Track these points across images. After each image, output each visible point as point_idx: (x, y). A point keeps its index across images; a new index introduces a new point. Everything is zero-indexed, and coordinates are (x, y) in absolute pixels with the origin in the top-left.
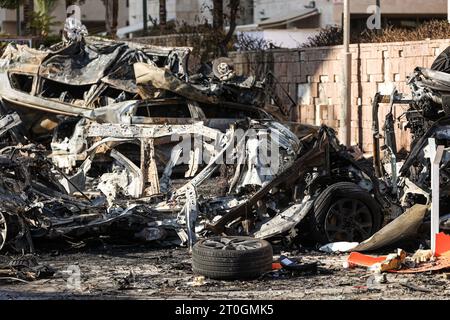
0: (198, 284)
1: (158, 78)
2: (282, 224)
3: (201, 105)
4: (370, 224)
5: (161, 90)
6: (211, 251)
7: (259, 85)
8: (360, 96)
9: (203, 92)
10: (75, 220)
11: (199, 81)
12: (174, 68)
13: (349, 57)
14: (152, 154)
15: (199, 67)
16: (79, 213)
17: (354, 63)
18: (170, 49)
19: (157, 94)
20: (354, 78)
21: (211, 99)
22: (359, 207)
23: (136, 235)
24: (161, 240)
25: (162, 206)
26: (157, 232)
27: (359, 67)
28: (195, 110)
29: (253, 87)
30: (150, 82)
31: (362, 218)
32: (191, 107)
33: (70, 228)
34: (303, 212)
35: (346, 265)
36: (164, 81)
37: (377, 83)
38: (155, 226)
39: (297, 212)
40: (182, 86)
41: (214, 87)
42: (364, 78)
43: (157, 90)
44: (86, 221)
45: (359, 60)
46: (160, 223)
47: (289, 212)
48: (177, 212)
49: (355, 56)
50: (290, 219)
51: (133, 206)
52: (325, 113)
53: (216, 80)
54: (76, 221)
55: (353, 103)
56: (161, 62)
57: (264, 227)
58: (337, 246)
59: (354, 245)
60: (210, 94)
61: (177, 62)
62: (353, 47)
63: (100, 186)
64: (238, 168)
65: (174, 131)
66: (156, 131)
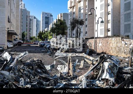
8: (96, 45)
13: (95, 40)
14: (71, 61)
63: (58, 68)
64: (100, 71)
65: (77, 55)
66: (72, 55)
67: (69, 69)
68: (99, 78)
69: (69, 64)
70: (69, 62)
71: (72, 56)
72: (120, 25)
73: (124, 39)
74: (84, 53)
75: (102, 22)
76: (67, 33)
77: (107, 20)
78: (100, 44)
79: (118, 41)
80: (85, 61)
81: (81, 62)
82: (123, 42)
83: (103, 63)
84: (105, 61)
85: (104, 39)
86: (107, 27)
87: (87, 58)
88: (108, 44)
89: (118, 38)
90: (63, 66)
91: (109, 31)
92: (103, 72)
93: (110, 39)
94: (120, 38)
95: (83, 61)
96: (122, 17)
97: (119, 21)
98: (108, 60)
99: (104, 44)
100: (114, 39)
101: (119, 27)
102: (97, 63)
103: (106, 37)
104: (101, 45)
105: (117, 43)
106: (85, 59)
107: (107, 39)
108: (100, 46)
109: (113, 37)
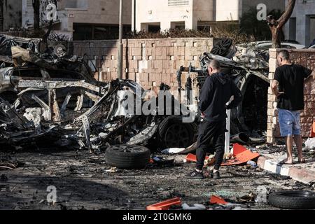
0: (113, 171)
1: (25, 55)
2: (142, 138)
3: (47, 70)
4: (188, 138)
5: (26, 61)
6: (118, 153)
7: (79, 60)
8: (127, 67)
9: (50, 63)
10: (22, 134)
11: (47, 57)
12: (33, 49)
13: (122, 46)
14: (55, 97)
15: (46, 49)
16: (24, 130)
17: (124, 49)
18: (29, 39)
19: (23, 64)
20: (124, 58)
21: (53, 67)
22: (182, 129)
23: (55, 143)
24: (68, 145)
25: (68, 127)
26: (66, 141)
27: (127, 52)
28: (44, 73)
29: (76, 61)
30: (20, 57)
31: (184, 135)
32: (42, 72)
33: (20, 139)
34: (153, 131)
35: (185, 161)
36: (28, 57)
37: (138, 60)
38: (65, 138)
39: (150, 131)
40: (39, 60)
41: (55, 61)
42: (130, 58)
43: (24, 62)
44: (29, 134)
45: (127, 48)
46: (67, 136)
47: (145, 131)
48: (77, 130)
49: (125, 46)
50: (146, 135)
51: (53, 126)
52: (105, 76)
53: (56, 57)
54: (24, 135)
55: (123, 71)
56: (24, 46)
57: (132, 139)
58: (172, 150)
59: (182, 149)
60: (53, 64)
61: (34, 46)
62: (124, 40)
63: (25, 115)
64: (112, 106)
65: (68, 85)
66: (57, 85)
67: (53, 114)
68: (110, 116)
69: (52, 104)
70: (52, 100)
71: (58, 87)
74: (83, 81)
79: (204, 51)
80: (86, 96)
81: (79, 100)
83: (116, 92)
84: (120, 90)
85: (158, 42)
87: (90, 91)
88: (172, 62)
90: (39, 109)
92: (116, 106)
94: (211, 42)
95: (82, 96)
98: (125, 87)
99: (158, 64)
100: (190, 42)
102: (107, 93)
104: (146, 67)
106: (87, 93)
107: (168, 41)
108: (144, 71)
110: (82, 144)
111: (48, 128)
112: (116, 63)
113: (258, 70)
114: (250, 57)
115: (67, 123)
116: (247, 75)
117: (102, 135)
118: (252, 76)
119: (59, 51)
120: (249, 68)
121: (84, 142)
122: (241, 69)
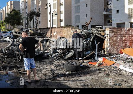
2: (70, 55)
3: (37, 35)
8: (52, 34)
9: (37, 33)
14: (41, 42)
25: (46, 51)
26: (46, 56)
27: (52, 31)
35: (88, 64)
36: (33, 32)
40: (35, 33)
46: (46, 54)
48: (49, 52)
50: (72, 54)
51: (42, 52)
56: (32, 30)
57: (67, 56)
61: (34, 30)
65: (44, 39)
66: (41, 39)
67: (41, 47)
72: (71, 16)
73: (73, 29)
75: (56, 14)
76: (22, 23)
77: (59, 10)
78: (55, 33)
79: (69, 30)
82: (72, 31)
85: (58, 29)
86: (59, 17)
88: (61, 33)
89: (68, 28)
91: (61, 21)
93: (63, 29)
94: (70, 28)
95: (49, 42)
96: (73, 9)
97: (71, 13)
100: (65, 29)
101: (71, 17)
103: (60, 28)
105: (68, 32)
107: (60, 29)
108: (55, 35)
109: (64, 27)
110: (50, 57)
111: (40, 52)
112: (50, 33)
113: (97, 34)
114: (94, 31)
115: (46, 50)
116: (94, 35)
117: (56, 54)
118: (95, 36)
119: (39, 31)
120: (95, 33)
121: (51, 56)
122: (92, 34)
